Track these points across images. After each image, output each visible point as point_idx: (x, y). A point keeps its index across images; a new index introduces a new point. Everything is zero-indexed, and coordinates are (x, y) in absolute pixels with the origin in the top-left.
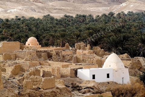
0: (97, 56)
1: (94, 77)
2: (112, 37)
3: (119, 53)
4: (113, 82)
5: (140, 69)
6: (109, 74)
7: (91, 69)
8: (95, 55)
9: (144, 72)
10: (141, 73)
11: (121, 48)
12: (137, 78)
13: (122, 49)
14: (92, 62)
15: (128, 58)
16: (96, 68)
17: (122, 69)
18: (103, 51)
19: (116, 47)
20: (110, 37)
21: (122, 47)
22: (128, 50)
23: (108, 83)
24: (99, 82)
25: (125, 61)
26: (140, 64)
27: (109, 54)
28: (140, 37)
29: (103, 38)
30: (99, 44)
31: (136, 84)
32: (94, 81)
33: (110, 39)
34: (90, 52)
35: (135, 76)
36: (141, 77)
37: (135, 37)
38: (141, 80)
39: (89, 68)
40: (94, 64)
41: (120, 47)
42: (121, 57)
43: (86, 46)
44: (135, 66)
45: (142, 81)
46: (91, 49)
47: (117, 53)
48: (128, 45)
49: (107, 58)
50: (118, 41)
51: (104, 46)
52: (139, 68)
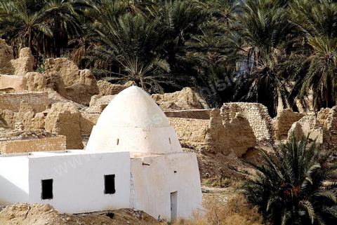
0: (60, 98)
1: (47, 189)
2: (127, 15)
3: (159, 84)
4: (129, 211)
5: (249, 153)
6: (113, 176)
7: (36, 155)
8: (52, 94)
9: (262, 170)
10: (253, 171)
11: (164, 65)
12: (235, 196)
13: (168, 70)
14: (38, 124)
15: (196, 106)
16: (57, 148)
17: (170, 157)
18: (90, 77)
19: (146, 58)
20: (117, 17)
21: (168, 61)
22: (195, 73)
23: (111, 215)
24: (71, 210)
25: (184, 120)
26: (249, 132)
27: (115, 92)
28: (246, 15)
29: (89, 19)
30: (72, 46)
31: (229, 220)
32: (49, 208)
33: (117, 28)
34: (33, 79)
35: (227, 185)
36: (250, 189)
37: (228, 16)
38: (252, 201)
39: (26, 150)
40: (48, 135)
41: (162, 58)
42: (167, 104)
43: (16, 55)
44: (225, 141)
45: (256, 208)
46: (35, 69)
47: (148, 88)
48: (199, 50)
49: (103, 107)
50: (152, 36)
51: (91, 54)
52: (243, 151)
